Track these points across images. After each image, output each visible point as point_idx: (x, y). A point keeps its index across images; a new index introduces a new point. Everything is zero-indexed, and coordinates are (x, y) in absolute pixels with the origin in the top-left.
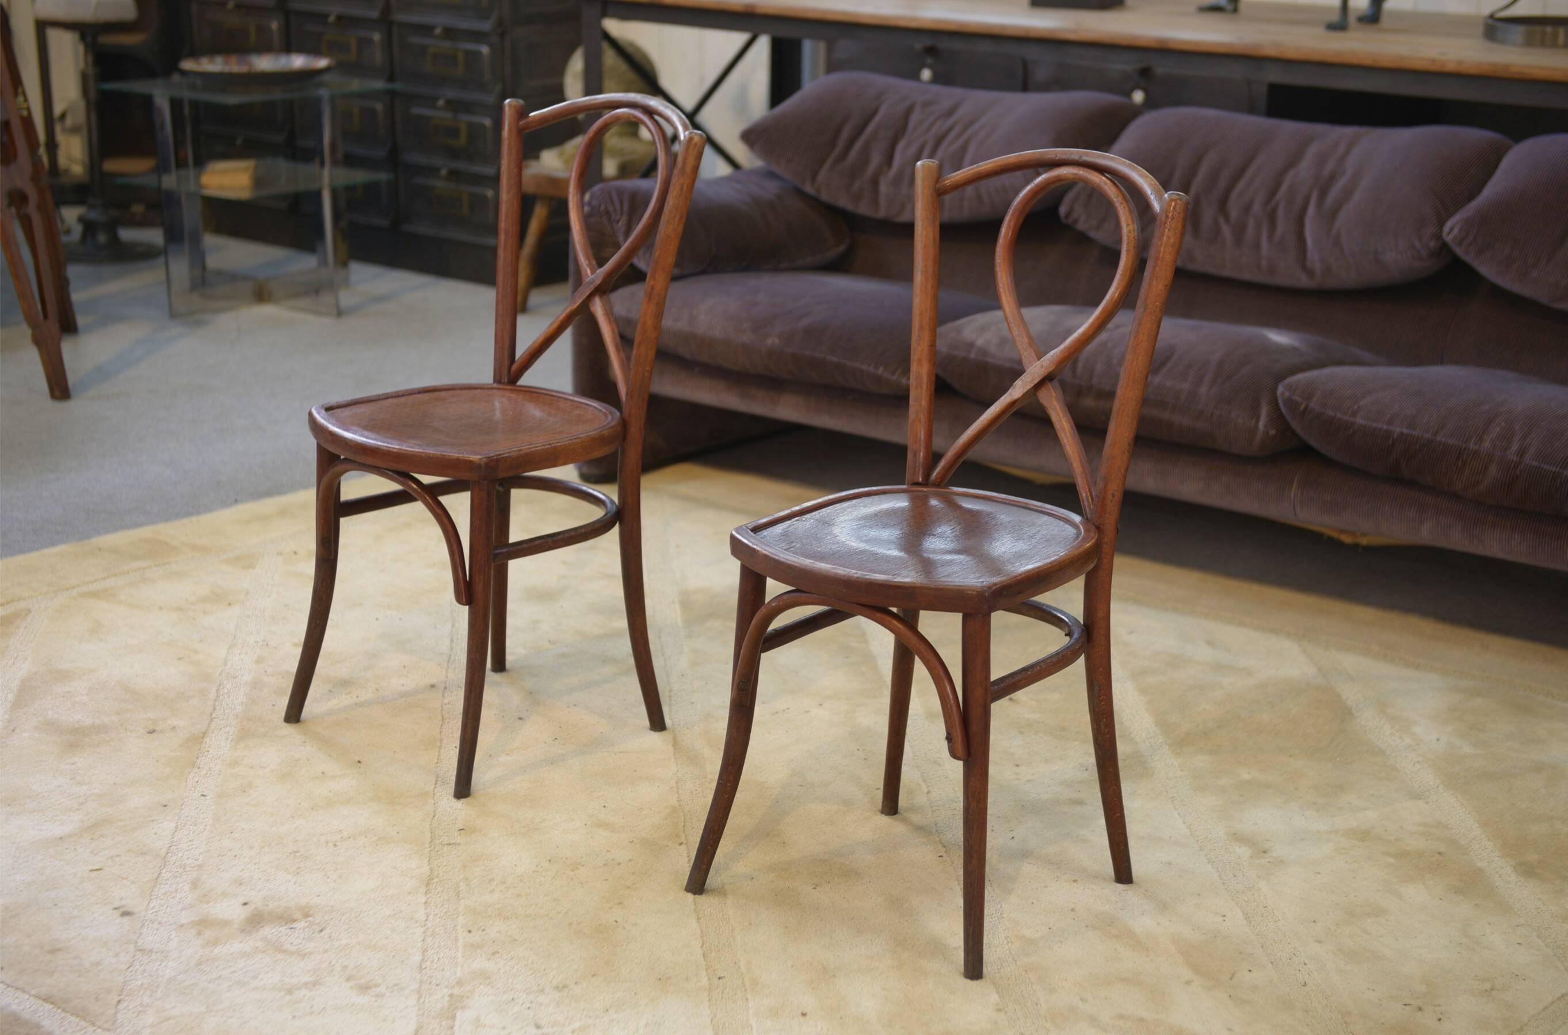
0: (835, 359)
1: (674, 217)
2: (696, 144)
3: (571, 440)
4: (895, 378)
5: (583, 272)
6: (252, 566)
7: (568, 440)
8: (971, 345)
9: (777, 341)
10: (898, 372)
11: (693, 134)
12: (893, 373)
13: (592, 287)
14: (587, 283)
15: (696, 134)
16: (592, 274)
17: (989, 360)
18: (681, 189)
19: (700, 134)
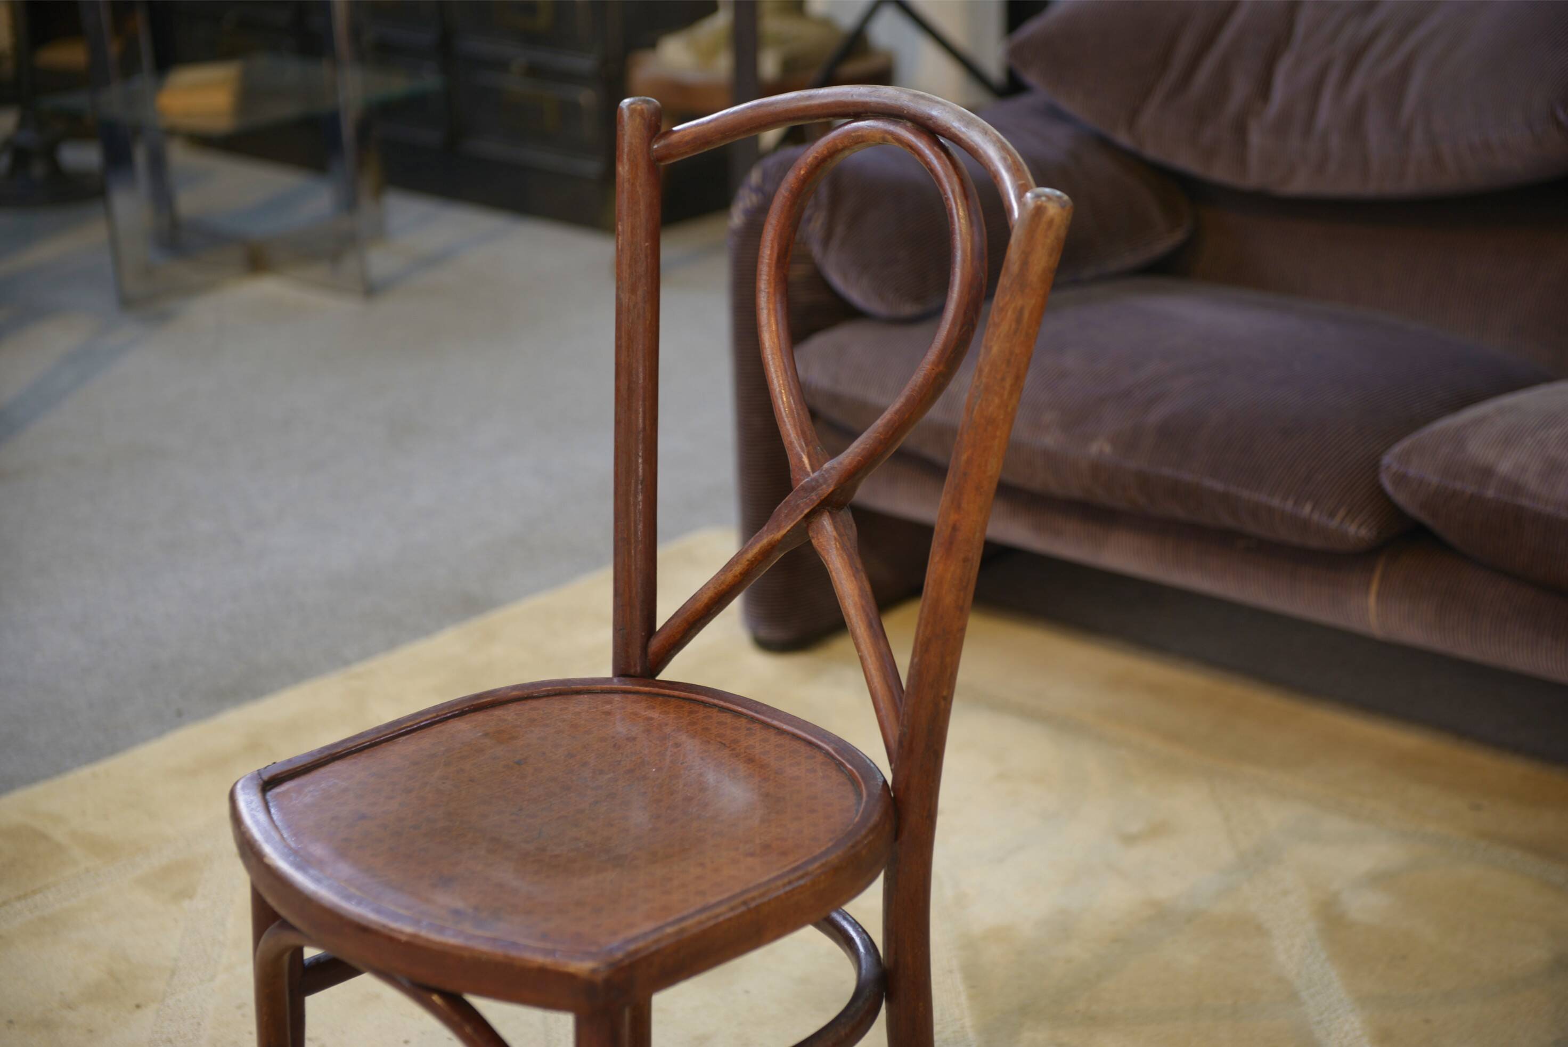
0: (1219, 486)
1: (1003, 379)
2: (1051, 223)
3: (790, 883)
4: (1334, 523)
5: (792, 462)
6: (186, 893)
7: (784, 885)
8: (1487, 473)
9: (1107, 449)
10: (1342, 513)
11: (1044, 199)
12: (1332, 515)
13: (815, 498)
14: (803, 488)
15: (1049, 198)
16: (814, 471)
17: (1525, 502)
18: (1019, 320)
19: (1059, 197)
